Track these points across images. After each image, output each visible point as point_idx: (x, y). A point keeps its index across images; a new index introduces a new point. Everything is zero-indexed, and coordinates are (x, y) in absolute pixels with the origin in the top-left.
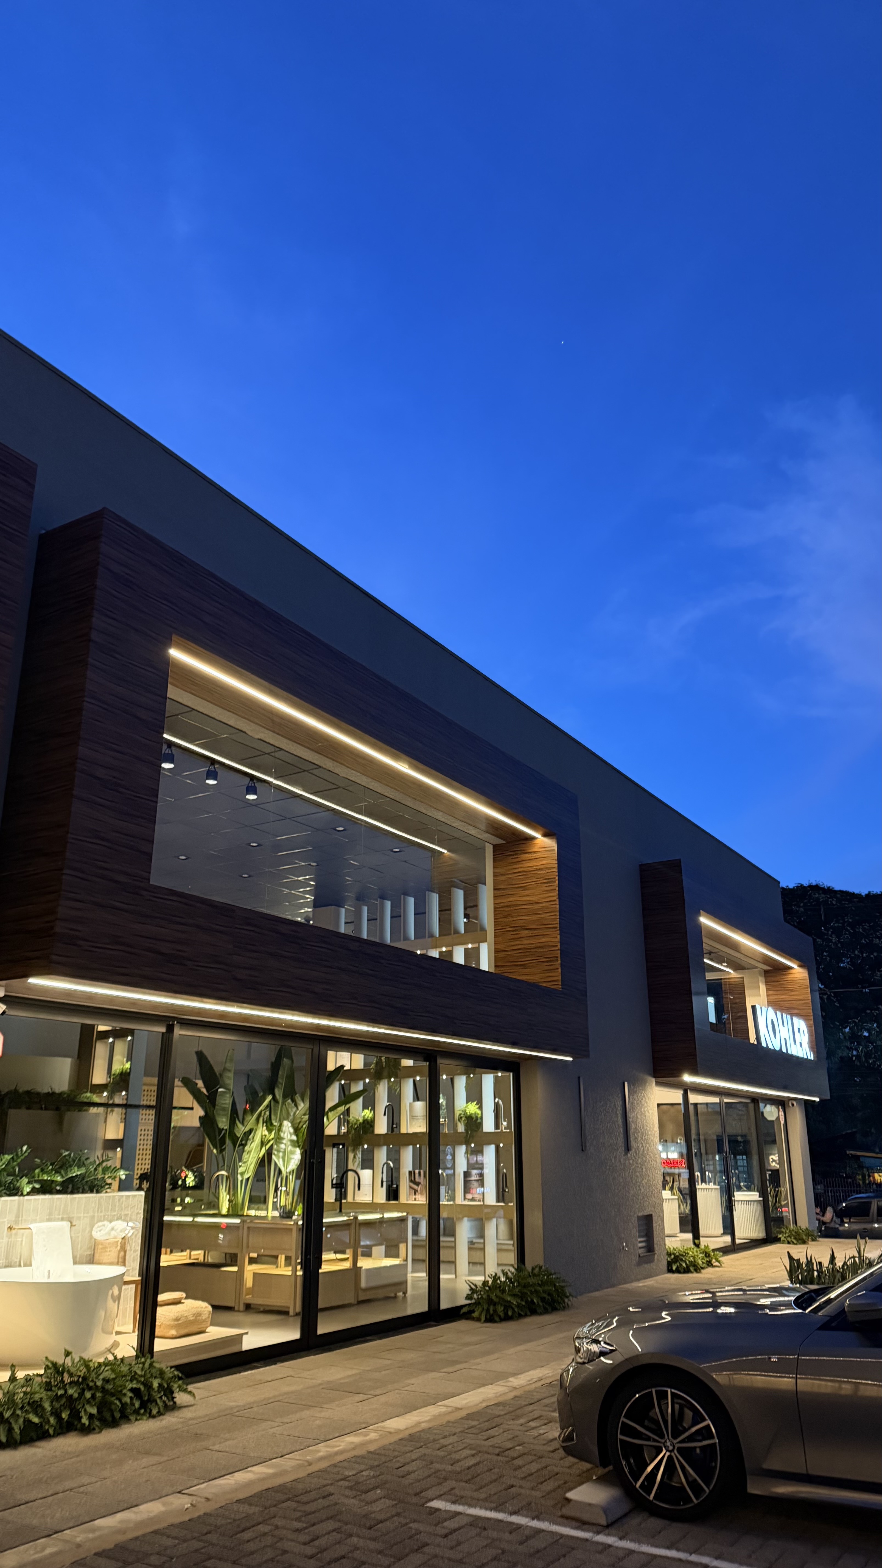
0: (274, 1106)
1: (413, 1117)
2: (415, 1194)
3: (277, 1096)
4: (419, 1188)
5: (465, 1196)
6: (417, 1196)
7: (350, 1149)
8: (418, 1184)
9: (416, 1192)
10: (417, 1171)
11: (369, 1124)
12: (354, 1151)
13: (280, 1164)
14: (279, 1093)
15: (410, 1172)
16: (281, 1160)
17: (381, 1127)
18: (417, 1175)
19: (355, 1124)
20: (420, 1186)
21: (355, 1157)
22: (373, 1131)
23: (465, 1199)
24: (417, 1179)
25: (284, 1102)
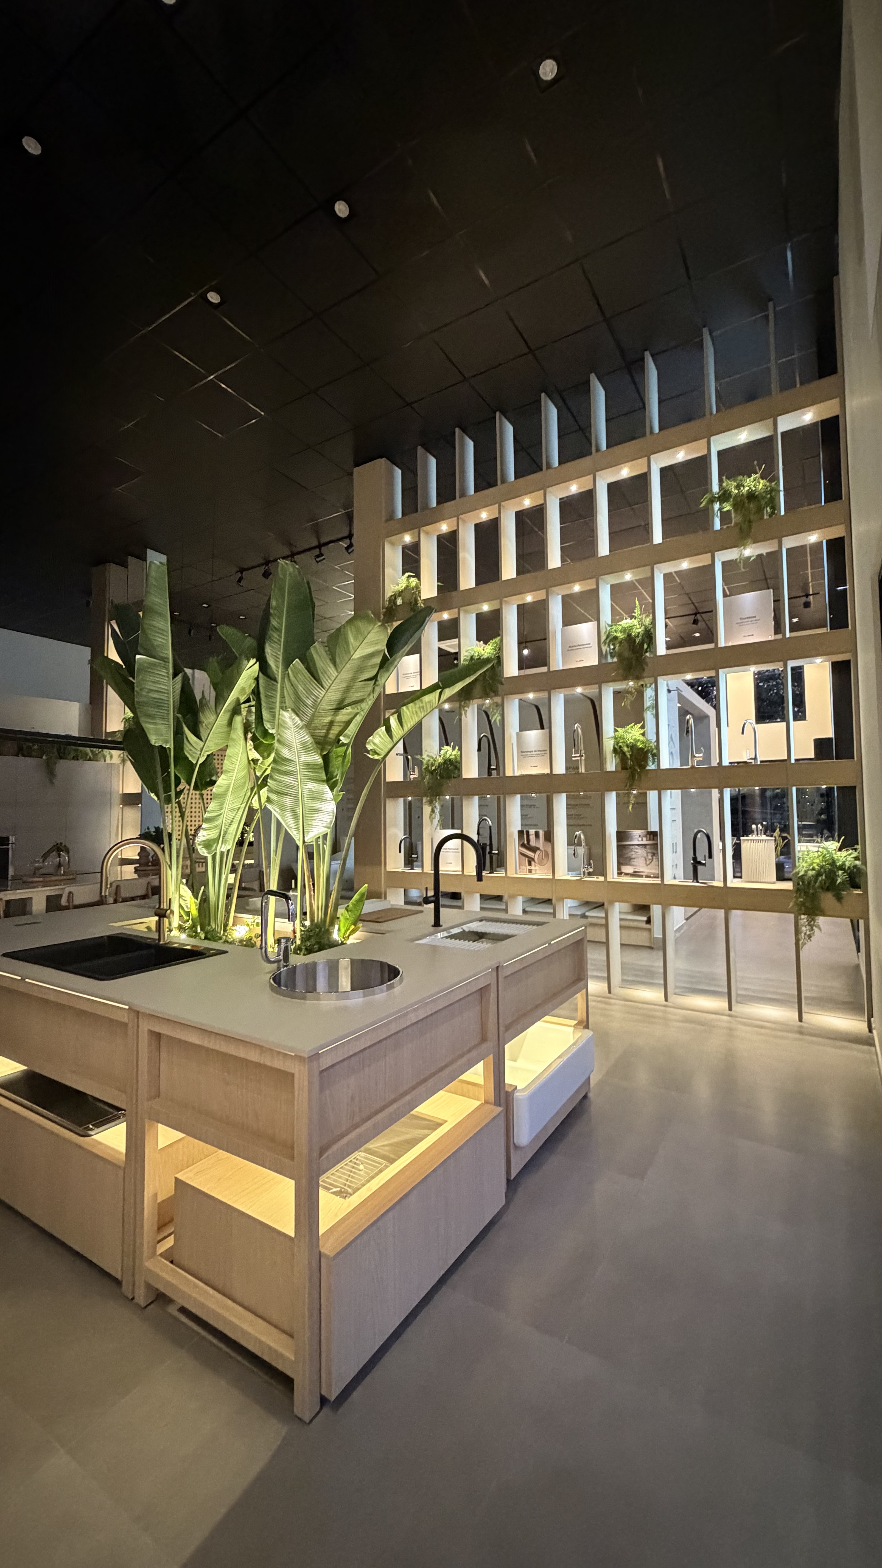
0: (267, 688)
1: (523, 753)
2: (530, 864)
3: (271, 662)
4: (536, 856)
5: (619, 869)
6: (533, 868)
7: (425, 800)
8: (534, 850)
9: (530, 861)
10: (532, 832)
11: (451, 768)
12: (431, 802)
13: (288, 823)
14: (274, 654)
15: (521, 833)
16: (289, 814)
17: (471, 770)
18: (532, 838)
19: (432, 765)
20: (538, 852)
21: (433, 811)
22: (460, 775)
23: (620, 873)
24: (533, 843)
25: (285, 675)
